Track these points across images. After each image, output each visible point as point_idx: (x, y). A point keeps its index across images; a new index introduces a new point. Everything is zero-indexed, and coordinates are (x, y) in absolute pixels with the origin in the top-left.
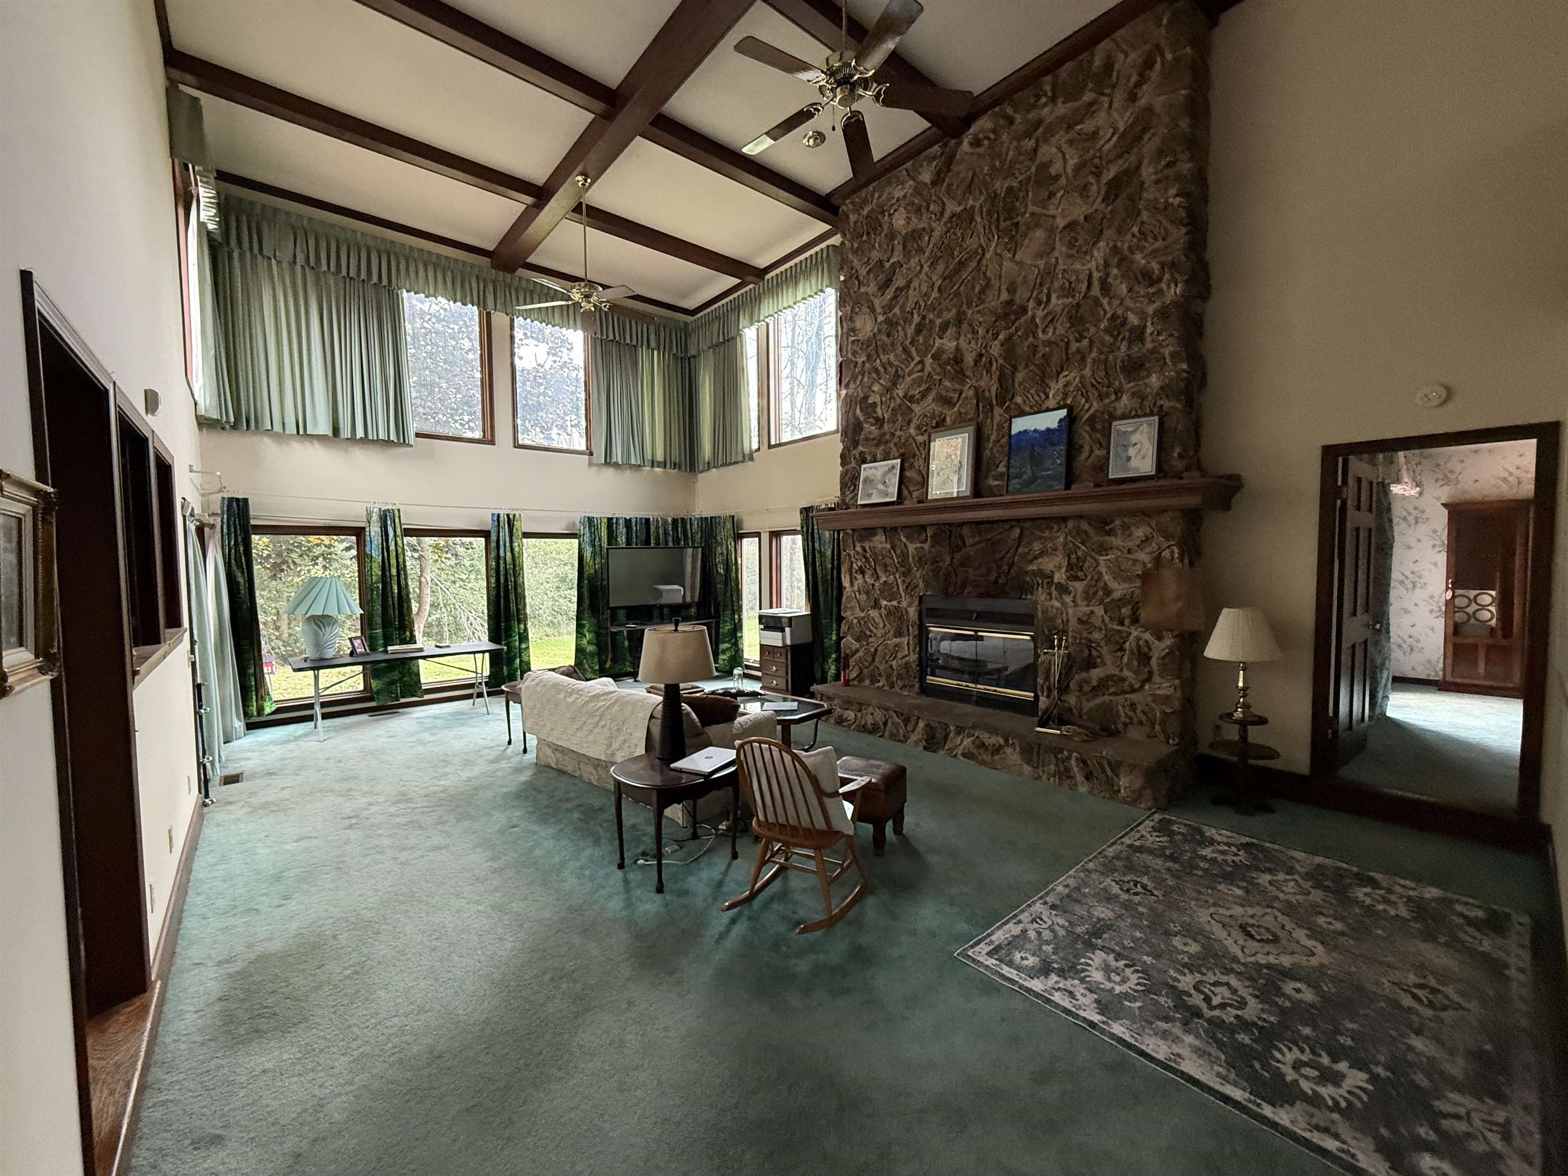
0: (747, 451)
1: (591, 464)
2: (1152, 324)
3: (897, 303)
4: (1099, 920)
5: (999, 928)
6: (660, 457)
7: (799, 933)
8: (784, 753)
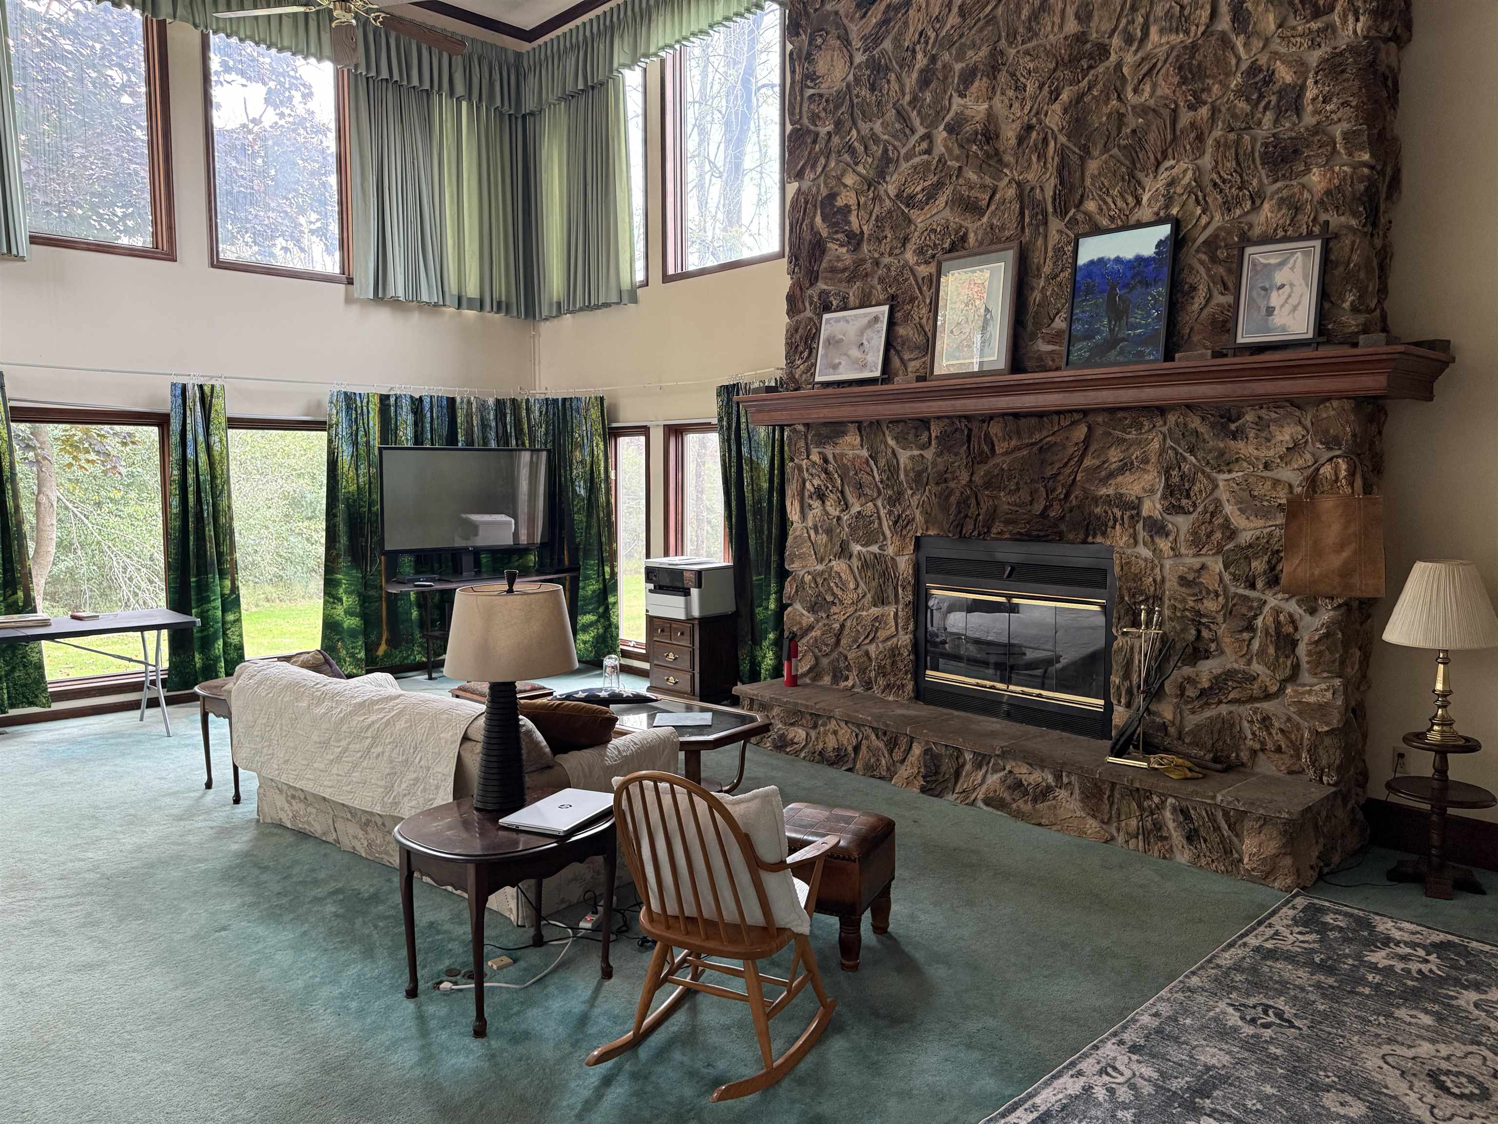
0: (626, 284)
1: (349, 300)
2: (1316, 82)
3: (888, 32)
4: (1208, 1068)
5: (1047, 1084)
6: (472, 290)
7: (719, 1099)
8: (696, 798)
